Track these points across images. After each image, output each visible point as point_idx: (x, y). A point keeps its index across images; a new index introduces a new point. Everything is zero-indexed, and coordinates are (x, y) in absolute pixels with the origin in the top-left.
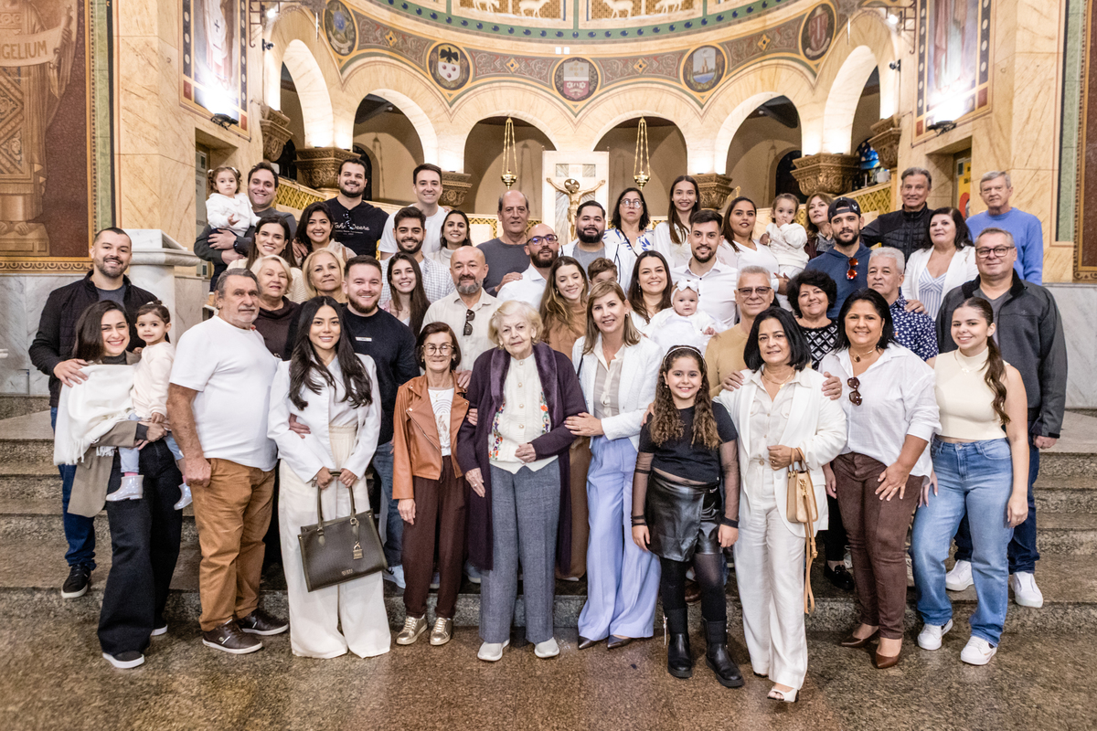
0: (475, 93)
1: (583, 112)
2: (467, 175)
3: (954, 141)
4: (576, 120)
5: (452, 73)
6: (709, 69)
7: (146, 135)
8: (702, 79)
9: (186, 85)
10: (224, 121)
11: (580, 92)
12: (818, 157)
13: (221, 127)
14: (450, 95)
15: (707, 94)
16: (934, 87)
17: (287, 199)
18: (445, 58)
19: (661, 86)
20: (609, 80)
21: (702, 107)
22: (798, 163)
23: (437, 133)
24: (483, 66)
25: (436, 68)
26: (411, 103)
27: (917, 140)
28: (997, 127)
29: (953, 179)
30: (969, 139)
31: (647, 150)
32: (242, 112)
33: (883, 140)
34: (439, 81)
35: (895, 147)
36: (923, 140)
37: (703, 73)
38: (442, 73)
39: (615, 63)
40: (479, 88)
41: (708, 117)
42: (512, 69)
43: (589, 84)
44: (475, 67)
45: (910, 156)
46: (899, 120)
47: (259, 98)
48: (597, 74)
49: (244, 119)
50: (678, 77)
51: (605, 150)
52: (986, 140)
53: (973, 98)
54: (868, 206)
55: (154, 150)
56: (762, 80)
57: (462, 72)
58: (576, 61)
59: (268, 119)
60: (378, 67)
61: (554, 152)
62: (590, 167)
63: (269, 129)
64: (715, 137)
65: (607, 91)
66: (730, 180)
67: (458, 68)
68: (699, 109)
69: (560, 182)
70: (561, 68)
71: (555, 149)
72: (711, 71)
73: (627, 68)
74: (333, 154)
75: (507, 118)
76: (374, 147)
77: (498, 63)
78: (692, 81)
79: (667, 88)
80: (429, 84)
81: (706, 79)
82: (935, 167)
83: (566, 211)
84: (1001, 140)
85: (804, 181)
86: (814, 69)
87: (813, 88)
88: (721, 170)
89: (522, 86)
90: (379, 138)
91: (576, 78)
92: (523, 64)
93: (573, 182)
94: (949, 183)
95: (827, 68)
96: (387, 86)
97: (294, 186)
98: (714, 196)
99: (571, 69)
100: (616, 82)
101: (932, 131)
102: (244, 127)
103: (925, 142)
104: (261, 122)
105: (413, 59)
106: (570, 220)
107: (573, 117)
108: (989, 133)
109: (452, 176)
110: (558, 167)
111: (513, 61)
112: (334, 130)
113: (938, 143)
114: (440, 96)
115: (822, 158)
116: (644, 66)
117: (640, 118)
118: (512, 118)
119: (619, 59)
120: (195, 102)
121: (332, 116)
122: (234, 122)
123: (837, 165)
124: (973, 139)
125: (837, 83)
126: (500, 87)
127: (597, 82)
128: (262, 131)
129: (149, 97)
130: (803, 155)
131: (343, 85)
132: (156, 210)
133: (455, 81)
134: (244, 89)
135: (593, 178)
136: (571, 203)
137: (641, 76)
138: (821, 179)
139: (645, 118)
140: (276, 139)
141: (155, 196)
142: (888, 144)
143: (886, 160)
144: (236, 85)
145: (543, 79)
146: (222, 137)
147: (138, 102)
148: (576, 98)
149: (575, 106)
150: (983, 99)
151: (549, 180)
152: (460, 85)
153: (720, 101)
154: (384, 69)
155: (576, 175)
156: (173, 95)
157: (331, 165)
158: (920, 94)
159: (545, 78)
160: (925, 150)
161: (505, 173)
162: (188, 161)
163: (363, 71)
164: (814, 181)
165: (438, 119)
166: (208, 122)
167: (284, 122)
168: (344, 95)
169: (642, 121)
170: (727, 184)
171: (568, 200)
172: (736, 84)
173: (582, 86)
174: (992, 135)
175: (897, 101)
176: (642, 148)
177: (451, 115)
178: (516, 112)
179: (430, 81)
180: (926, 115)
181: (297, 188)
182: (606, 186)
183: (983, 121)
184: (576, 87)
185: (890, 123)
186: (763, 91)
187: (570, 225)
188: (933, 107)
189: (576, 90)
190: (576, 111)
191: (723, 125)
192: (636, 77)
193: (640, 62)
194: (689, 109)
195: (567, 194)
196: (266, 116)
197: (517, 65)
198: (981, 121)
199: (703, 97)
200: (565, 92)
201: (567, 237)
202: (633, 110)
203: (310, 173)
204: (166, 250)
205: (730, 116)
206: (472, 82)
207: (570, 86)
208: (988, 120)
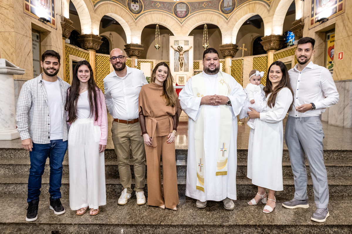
0: (145, 15)
1: (184, 22)
2: (142, 45)
3: (327, 26)
4: (181, 25)
5: (136, 8)
6: (230, 5)
7: (9, 24)
8: (227, 9)
9: (26, 5)
10: (44, 20)
11: (183, 15)
12: (271, 36)
13: (43, 23)
14: (136, 16)
15: (229, 15)
16: (319, 5)
17: (74, 53)
18: (134, 2)
19: (212, 12)
20: (193, 10)
21: (227, 19)
22: (263, 39)
23: (131, 29)
24: (147, 5)
25: (130, 6)
26: (121, 19)
27: (311, 27)
28: (347, 18)
29: (325, 41)
30: (334, 25)
31: (207, 36)
32: (52, 18)
33: (297, 28)
34: (131, 10)
35: (302, 30)
36: (314, 26)
37: (228, 7)
38: (133, 8)
39: (195, 4)
40: (146, 14)
41: (229, 23)
42: (158, 6)
43: (186, 12)
44: (145, 6)
45: (308, 33)
46: (304, 20)
47: (60, 13)
48: (189, 8)
49: (54, 21)
50: (218, 8)
51: (192, 35)
52: (342, 24)
53: (336, 8)
54: (290, 53)
55: (12, 30)
56: (249, 9)
57: (140, 7)
58: (181, 4)
59: (64, 21)
60: (108, 5)
61: (173, 36)
62: (187, 42)
63: (64, 25)
64: (232, 30)
65: (193, 14)
66: (237, 46)
67: (138, 6)
68: (226, 20)
69: (176, 47)
70: (176, 6)
71: (174, 35)
72: (231, 6)
73: (200, 6)
74: (91, 37)
75: (156, 25)
76: (110, 37)
77: (153, 4)
78: (224, 10)
79: (214, 13)
80: (128, 12)
81: (229, 9)
82: (318, 37)
83: (178, 58)
84: (349, 23)
85: (265, 45)
86: (269, 4)
87: (269, 11)
88: (234, 42)
89: (162, 13)
90: (112, 34)
91: (181, 9)
92: (162, 5)
93: (180, 47)
94: (324, 43)
95: (274, 3)
96: (112, 12)
97: (76, 48)
98: (232, 52)
99: (180, 6)
100: (196, 11)
101: (318, 23)
102: (54, 24)
103: (315, 27)
104: (61, 23)
105: (122, 2)
106: (180, 61)
107: (180, 24)
108: (343, 21)
109: (136, 45)
110: (175, 42)
111: (158, 3)
112: (92, 28)
113: (320, 27)
114: (132, 16)
115: (272, 37)
116: (206, 5)
117: (205, 24)
118: (158, 25)
119: (197, 3)
120: (31, 12)
121: (91, 22)
122: (48, 21)
123: (278, 39)
124: (336, 24)
125: (278, 8)
126: (154, 13)
127: (189, 11)
128: (62, 26)
129: (10, 9)
130: (265, 36)
131: (95, 11)
132: (14, 54)
133: (137, 11)
134: (53, 9)
135: (188, 46)
136: (180, 55)
137: (205, 9)
138: (272, 44)
139: (206, 24)
140: (68, 29)
141: (13, 49)
142: (299, 29)
143: (298, 35)
144: (49, 7)
145: (169, 10)
146: (44, 27)
147: (5, 11)
148: (181, 17)
149: (181, 20)
150: (340, 8)
151: (172, 47)
152: (139, 12)
153: (234, 17)
154: (110, 6)
155: (182, 45)
156: (20, 8)
157: (91, 41)
158: (313, 9)
159: (170, 10)
160: (314, 30)
161: (156, 44)
162: (28, 35)
163: (103, 6)
164: (269, 45)
165: (131, 25)
166: (37, 21)
167: (71, 23)
168: (95, 15)
169: (205, 25)
170: (236, 48)
171: (179, 54)
172: (240, 11)
173: (184, 13)
174: (344, 22)
175: (302, 13)
176: (205, 35)
177: (136, 23)
178: (160, 22)
179: (128, 10)
180: (315, 17)
181: (78, 49)
182: (193, 49)
183: (341, 17)
184: (181, 13)
185: (300, 21)
186: (250, 13)
187: (179, 63)
188: (318, 13)
189: (181, 14)
190: (182, 22)
191: (235, 26)
192: (203, 9)
193: (205, 3)
194: (222, 20)
195: (178, 51)
196: (63, 20)
197: (160, 5)
198: (340, 17)
199: (227, 16)
200: (178, 15)
201: (178, 67)
202: (202, 21)
203: (84, 44)
204: (7, 67)
205: (237, 23)
206: (144, 11)
207: (179, 12)
208: (343, 16)
